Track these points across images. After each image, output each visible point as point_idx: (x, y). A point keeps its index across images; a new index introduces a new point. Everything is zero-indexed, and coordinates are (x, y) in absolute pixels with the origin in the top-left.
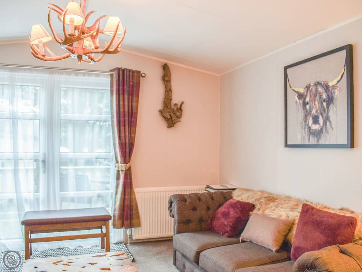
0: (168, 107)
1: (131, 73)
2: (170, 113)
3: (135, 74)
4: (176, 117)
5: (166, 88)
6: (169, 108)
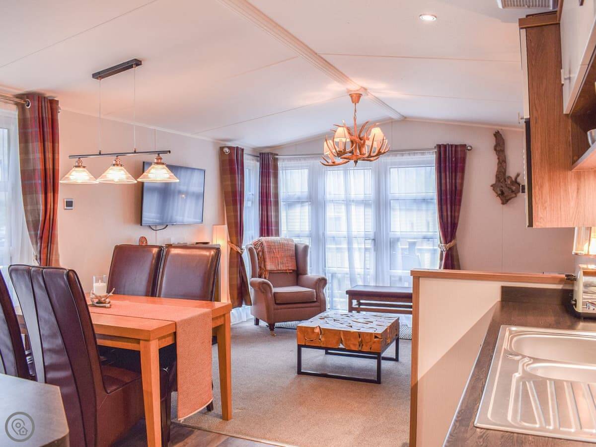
0: (501, 181)
1: (454, 149)
2: (501, 188)
3: (459, 149)
4: (510, 192)
5: (498, 159)
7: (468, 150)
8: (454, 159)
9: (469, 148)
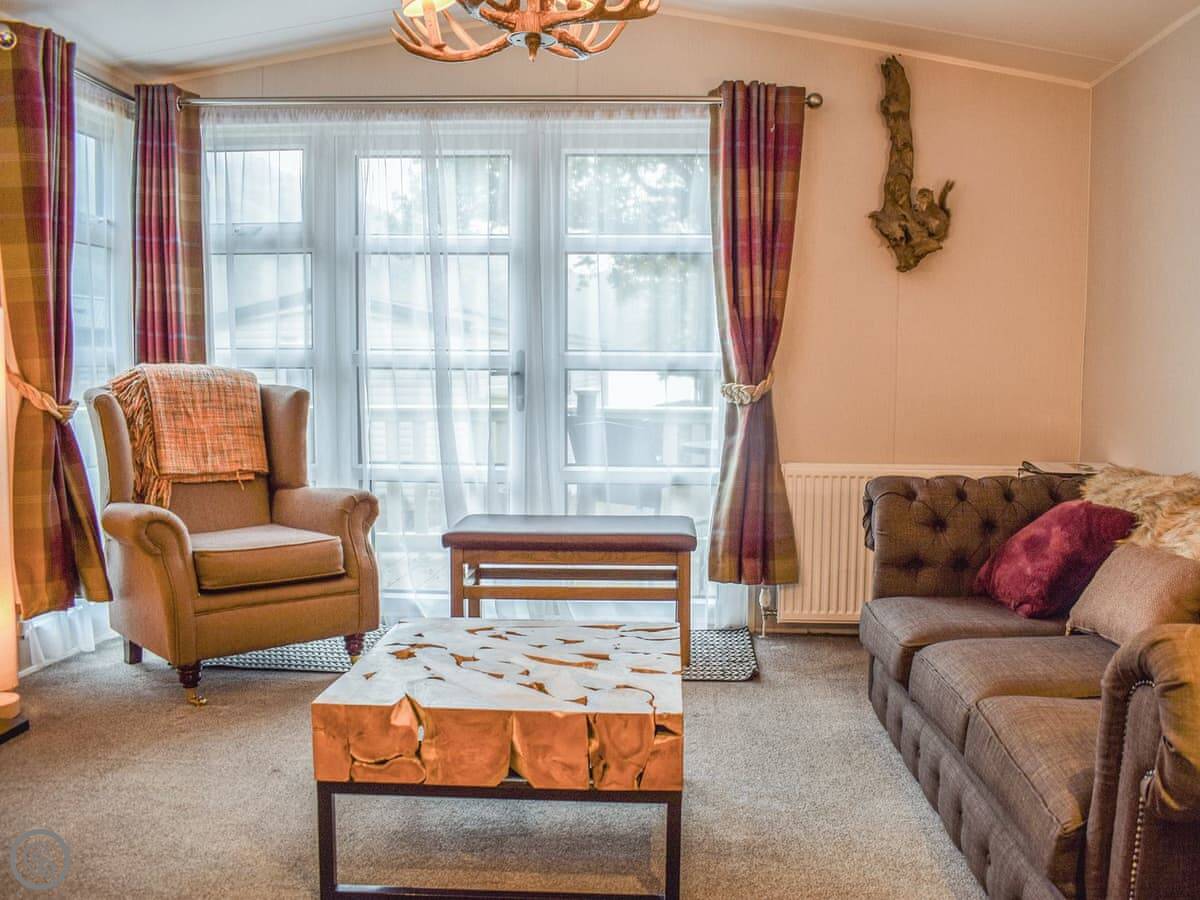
0: (901, 203)
1: (772, 98)
2: (903, 223)
3: (786, 100)
4: (925, 234)
5: (893, 138)
6: (901, 206)
7: (811, 106)
8: (772, 130)
9: (813, 100)
